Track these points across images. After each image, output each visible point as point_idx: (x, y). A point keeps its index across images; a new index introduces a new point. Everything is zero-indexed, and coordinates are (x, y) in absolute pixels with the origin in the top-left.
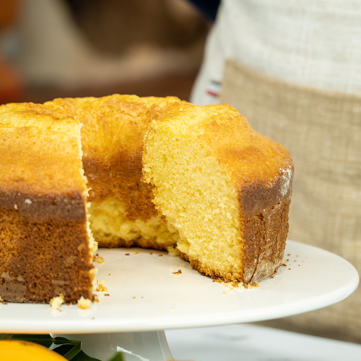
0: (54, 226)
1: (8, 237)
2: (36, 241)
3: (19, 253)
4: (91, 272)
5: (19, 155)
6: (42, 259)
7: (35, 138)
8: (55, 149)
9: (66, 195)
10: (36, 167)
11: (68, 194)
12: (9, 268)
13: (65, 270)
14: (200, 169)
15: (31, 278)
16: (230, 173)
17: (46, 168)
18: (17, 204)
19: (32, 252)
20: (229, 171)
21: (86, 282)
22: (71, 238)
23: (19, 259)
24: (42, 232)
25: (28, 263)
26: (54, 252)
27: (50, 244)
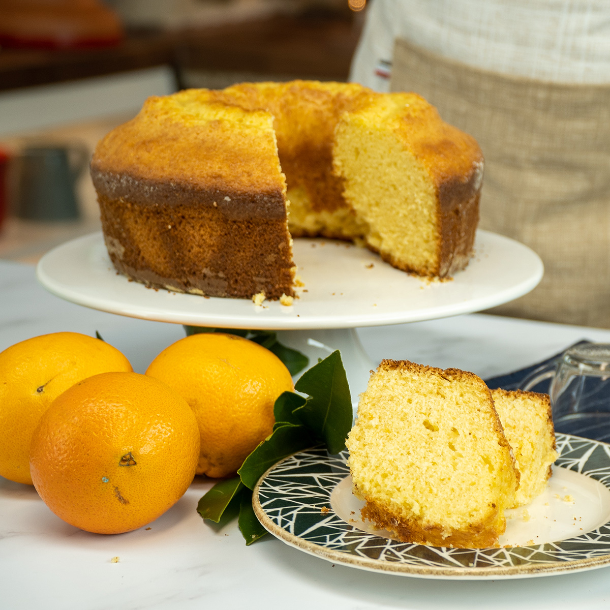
0: (254, 224)
1: (207, 233)
2: (237, 238)
3: (219, 250)
4: (292, 269)
5: (214, 150)
6: (242, 256)
7: (229, 132)
8: (251, 144)
9: (265, 193)
10: (233, 163)
11: (267, 192)
12: (210, 264)
13: (266, 267)
14: (395, 164)
15: (232, 274)
16: (428, 169)
17: (243, 164)
18: (216, 201)
19: (233, 250)
20: (427, 166)
21: (287, 280)
22: (271, 236)
23: (219, 256)
24: (242, 230)
25: (229, 260)
26: (254, 250)
27: (251, 242)
